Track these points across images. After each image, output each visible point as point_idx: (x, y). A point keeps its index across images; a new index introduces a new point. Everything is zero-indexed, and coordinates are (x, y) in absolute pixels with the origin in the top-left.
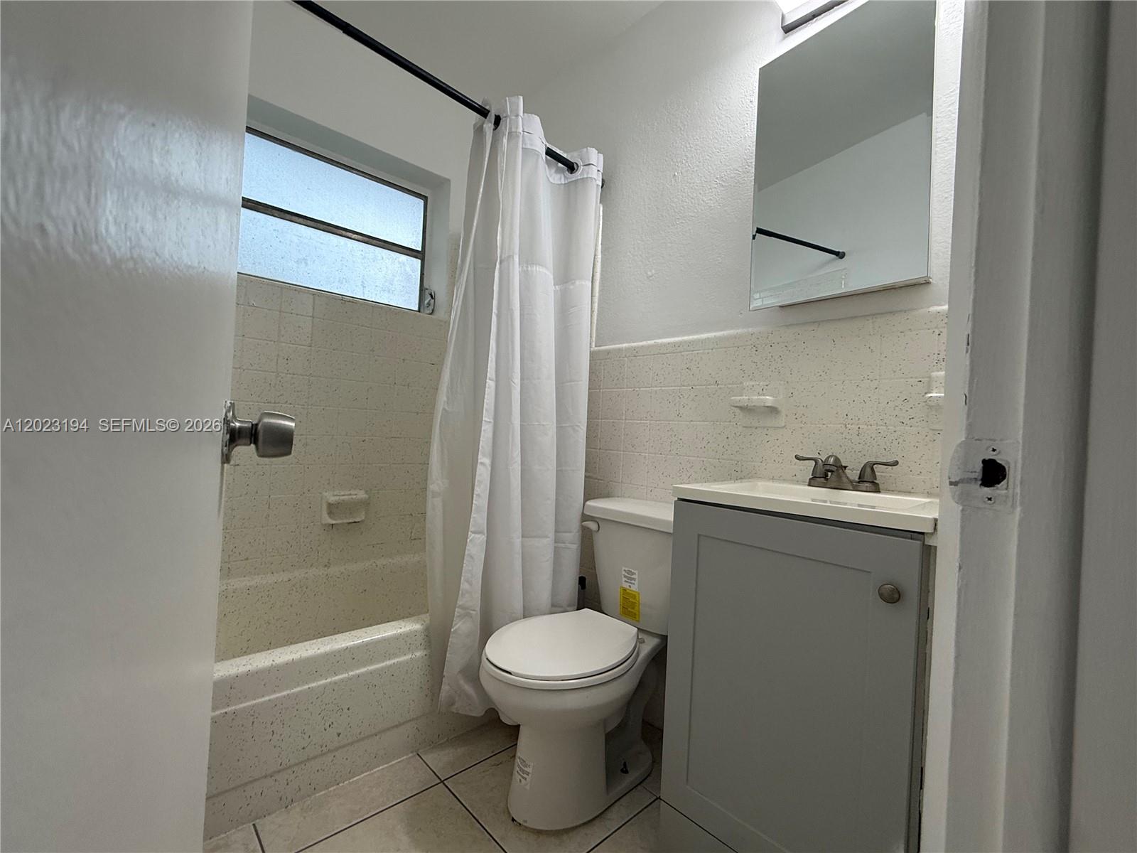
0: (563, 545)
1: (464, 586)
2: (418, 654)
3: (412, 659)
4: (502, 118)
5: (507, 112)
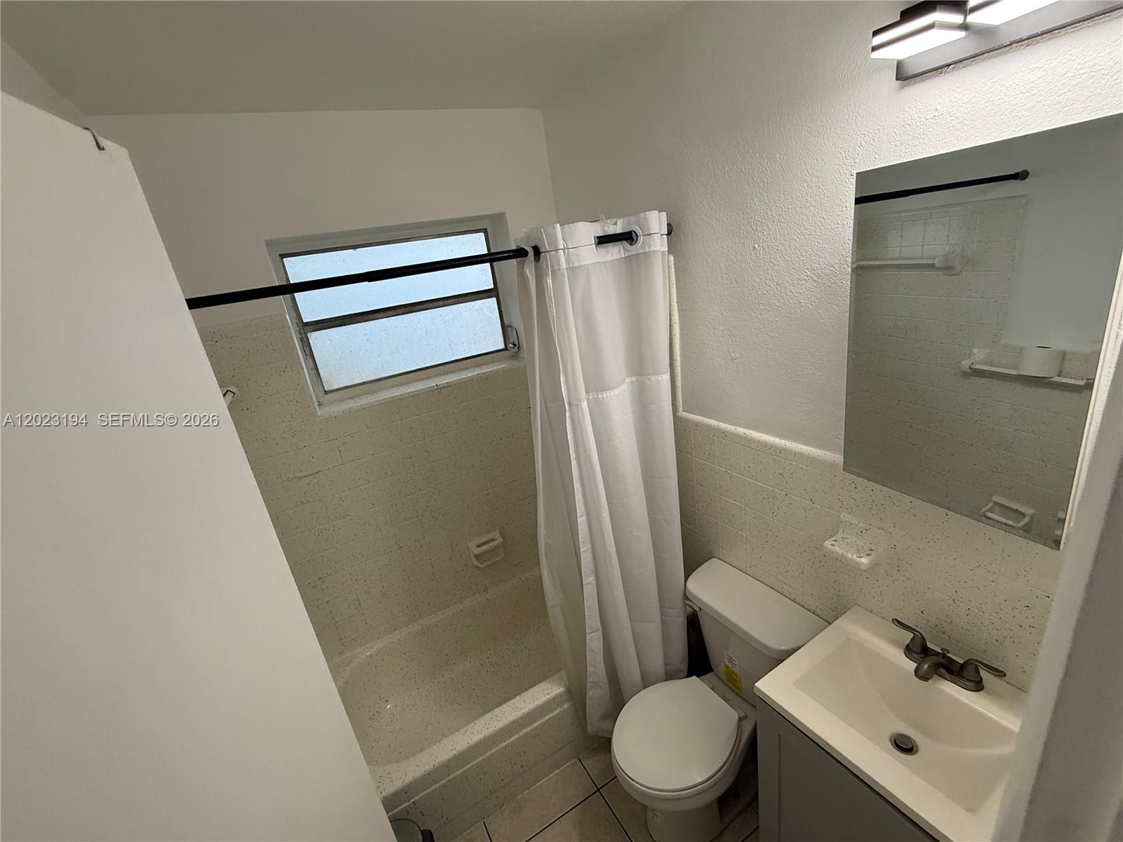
0: (669, 618)
1: (590, 669)
2: (565, 706)
3: (561, 712)
4: (541, 251)
5: (545, 246)
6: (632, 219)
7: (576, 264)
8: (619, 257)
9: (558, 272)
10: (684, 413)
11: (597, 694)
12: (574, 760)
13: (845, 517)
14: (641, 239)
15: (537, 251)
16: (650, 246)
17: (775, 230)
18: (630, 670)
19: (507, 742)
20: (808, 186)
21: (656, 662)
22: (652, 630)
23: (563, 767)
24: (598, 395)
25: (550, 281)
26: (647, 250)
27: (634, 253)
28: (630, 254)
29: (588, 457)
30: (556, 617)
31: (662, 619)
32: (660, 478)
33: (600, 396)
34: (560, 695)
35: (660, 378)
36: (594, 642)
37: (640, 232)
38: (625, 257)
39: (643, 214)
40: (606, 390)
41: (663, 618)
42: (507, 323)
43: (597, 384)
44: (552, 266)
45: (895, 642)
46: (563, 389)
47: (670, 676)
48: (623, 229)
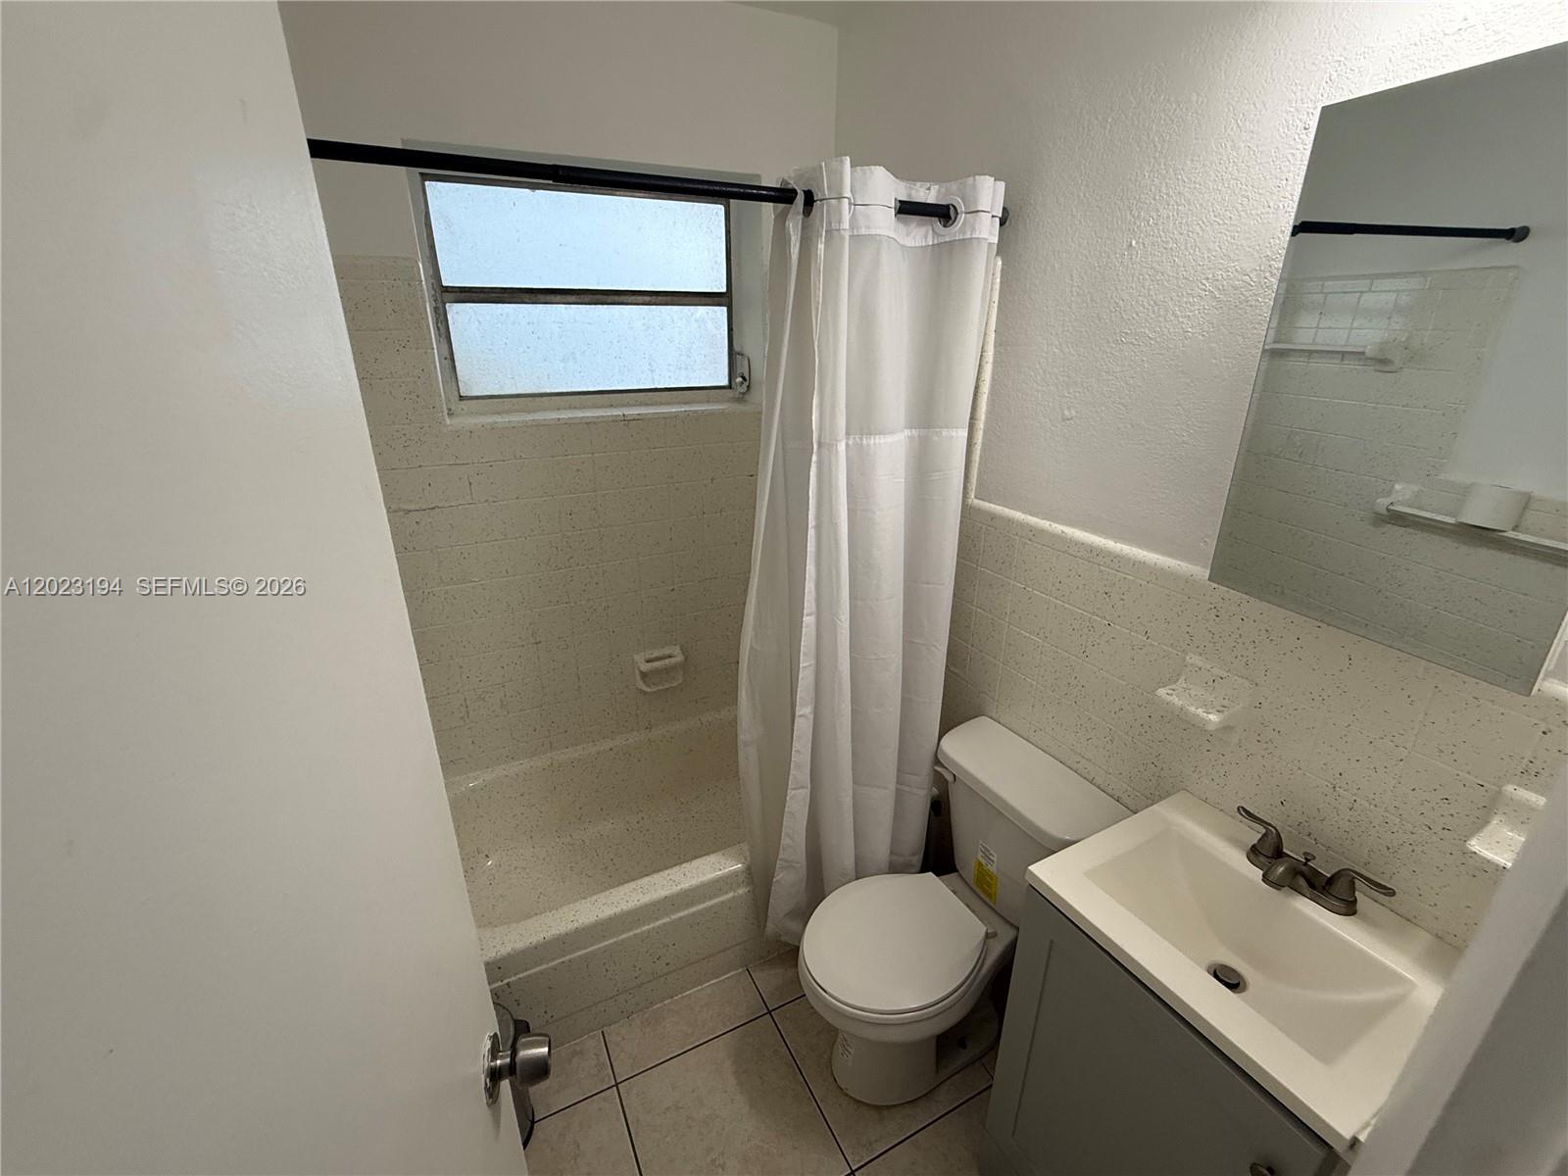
0: (907, 789)
1: (785, 841)
2: (741, 891)
3: (734, 897)
4: (815, 199)
5: (823, 190)
6: (954, 186)
7: (863, 231)
8: (924, 244)
9: (835, 233)
10: (976, 501)
11: (788, 879)
12: (740, 970)
13: (1193, 659)
14: (962, 217)
15: (810, 199)
16: (973, 229)
17: (1168, 217)
18: (842, 850)
19: (652, 926)
20: (1234, 148)
21: (880, 846)
22: (882, 801)
23: (723, 978)
24: (861, 439)
25: (821, 246)
26: (968, 236)
27: (948, 240)
28: (942, 240)
29: (835, 527)
30: (749, 759)
31: (897, 789)
32: (927, 583)
33: (865, 442)
34: (735, 874)
35: (954, 434)
36: (797, 802)
37: (961, 208)
38: (933, 245)
39: (971, 178)
40: (876, 434)
41: (899, 787)
42: (737, 348)
43: (863, 422)
44: (829, 223)
45: (1235, 842)
46: (813, 418)
47: (894, 869)
48: (937, 197)
